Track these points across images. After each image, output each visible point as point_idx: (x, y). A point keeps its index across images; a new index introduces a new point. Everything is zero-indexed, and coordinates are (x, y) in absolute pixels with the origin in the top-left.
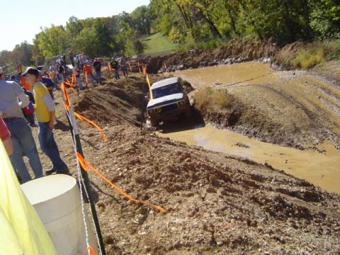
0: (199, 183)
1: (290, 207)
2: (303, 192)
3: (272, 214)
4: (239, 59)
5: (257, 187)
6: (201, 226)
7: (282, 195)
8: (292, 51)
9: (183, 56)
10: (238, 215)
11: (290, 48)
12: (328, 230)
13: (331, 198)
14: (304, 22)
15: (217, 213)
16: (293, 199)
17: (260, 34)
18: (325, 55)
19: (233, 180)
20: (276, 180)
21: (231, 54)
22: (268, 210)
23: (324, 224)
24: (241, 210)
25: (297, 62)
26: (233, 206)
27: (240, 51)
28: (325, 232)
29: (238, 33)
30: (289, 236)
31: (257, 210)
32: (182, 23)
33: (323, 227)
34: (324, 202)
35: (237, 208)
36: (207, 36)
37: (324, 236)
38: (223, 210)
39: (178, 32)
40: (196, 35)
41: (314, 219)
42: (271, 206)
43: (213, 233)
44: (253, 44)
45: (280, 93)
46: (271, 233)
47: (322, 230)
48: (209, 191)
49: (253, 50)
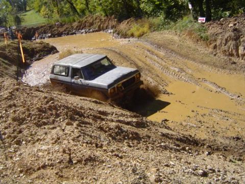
0: (60, 119)
1: (126, 132)
2: (135, 122)
3: (114, 138)
4: (91, 30)
5: (103, 120)
6: (61, 150)
7: (120, 125)
8: (128, 25)
9: (51, 27)
10: (89, 140)
11: (126, 22)
12: (152, 147)
13: (154, 125)
14: (136, 5)
15: (73, 140)
16: (128, 127)
17: (105, 12)
18: (150, 28)
19: (85, 115)
20: (116, 114)
21: (85, 26)
22: (110, 135)
23: (149, 143)
24: (91, 137)
25: (131, 33)
26: (85, 134)
27: (92, 24)
28: (150, 148)
29: (90, 12)
30: (125, 153)
31: (103, 136)
32: (50, 3)
33: (149, 145)
34: (149, 128)
35: (88, 135)
36: (69, 13)
37: (149, 151)
38: (78, 137)
39: (47, 10)
40: (61, 12)
41: (143, 140)
42: (113, 133)
43: (70, 154)
44: (101, 20)
45: (119, 54)
46: (112, 151)
47: (148, 147)
48: (68, 124)
49: (101, 24)
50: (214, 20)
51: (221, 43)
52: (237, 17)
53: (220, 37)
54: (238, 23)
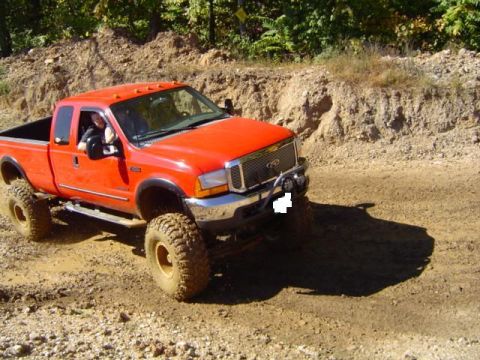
50: (18, 53)
51: (34, 95)
52: (59, 45)
53: (31, 86)
54: (62, 56)
